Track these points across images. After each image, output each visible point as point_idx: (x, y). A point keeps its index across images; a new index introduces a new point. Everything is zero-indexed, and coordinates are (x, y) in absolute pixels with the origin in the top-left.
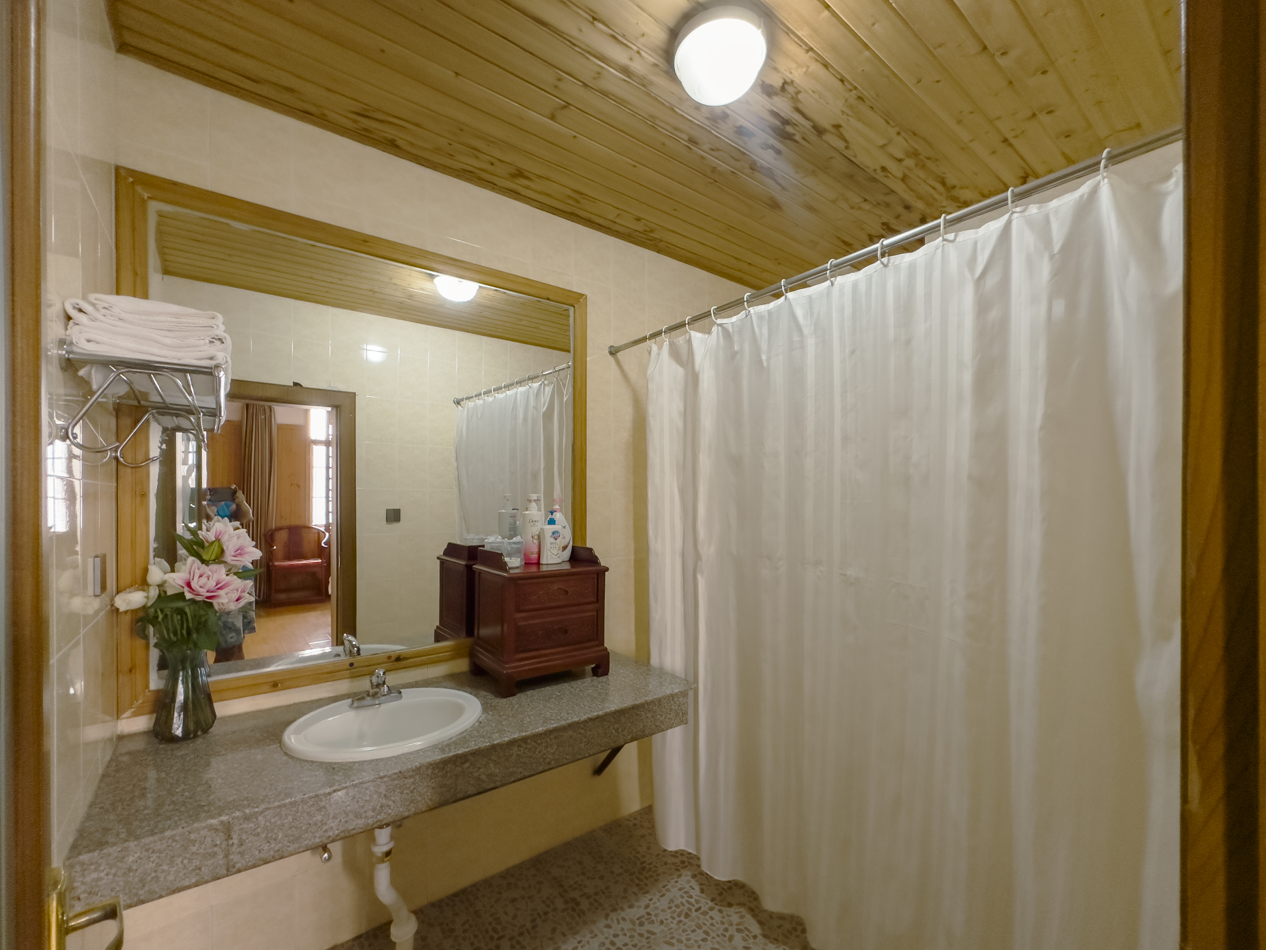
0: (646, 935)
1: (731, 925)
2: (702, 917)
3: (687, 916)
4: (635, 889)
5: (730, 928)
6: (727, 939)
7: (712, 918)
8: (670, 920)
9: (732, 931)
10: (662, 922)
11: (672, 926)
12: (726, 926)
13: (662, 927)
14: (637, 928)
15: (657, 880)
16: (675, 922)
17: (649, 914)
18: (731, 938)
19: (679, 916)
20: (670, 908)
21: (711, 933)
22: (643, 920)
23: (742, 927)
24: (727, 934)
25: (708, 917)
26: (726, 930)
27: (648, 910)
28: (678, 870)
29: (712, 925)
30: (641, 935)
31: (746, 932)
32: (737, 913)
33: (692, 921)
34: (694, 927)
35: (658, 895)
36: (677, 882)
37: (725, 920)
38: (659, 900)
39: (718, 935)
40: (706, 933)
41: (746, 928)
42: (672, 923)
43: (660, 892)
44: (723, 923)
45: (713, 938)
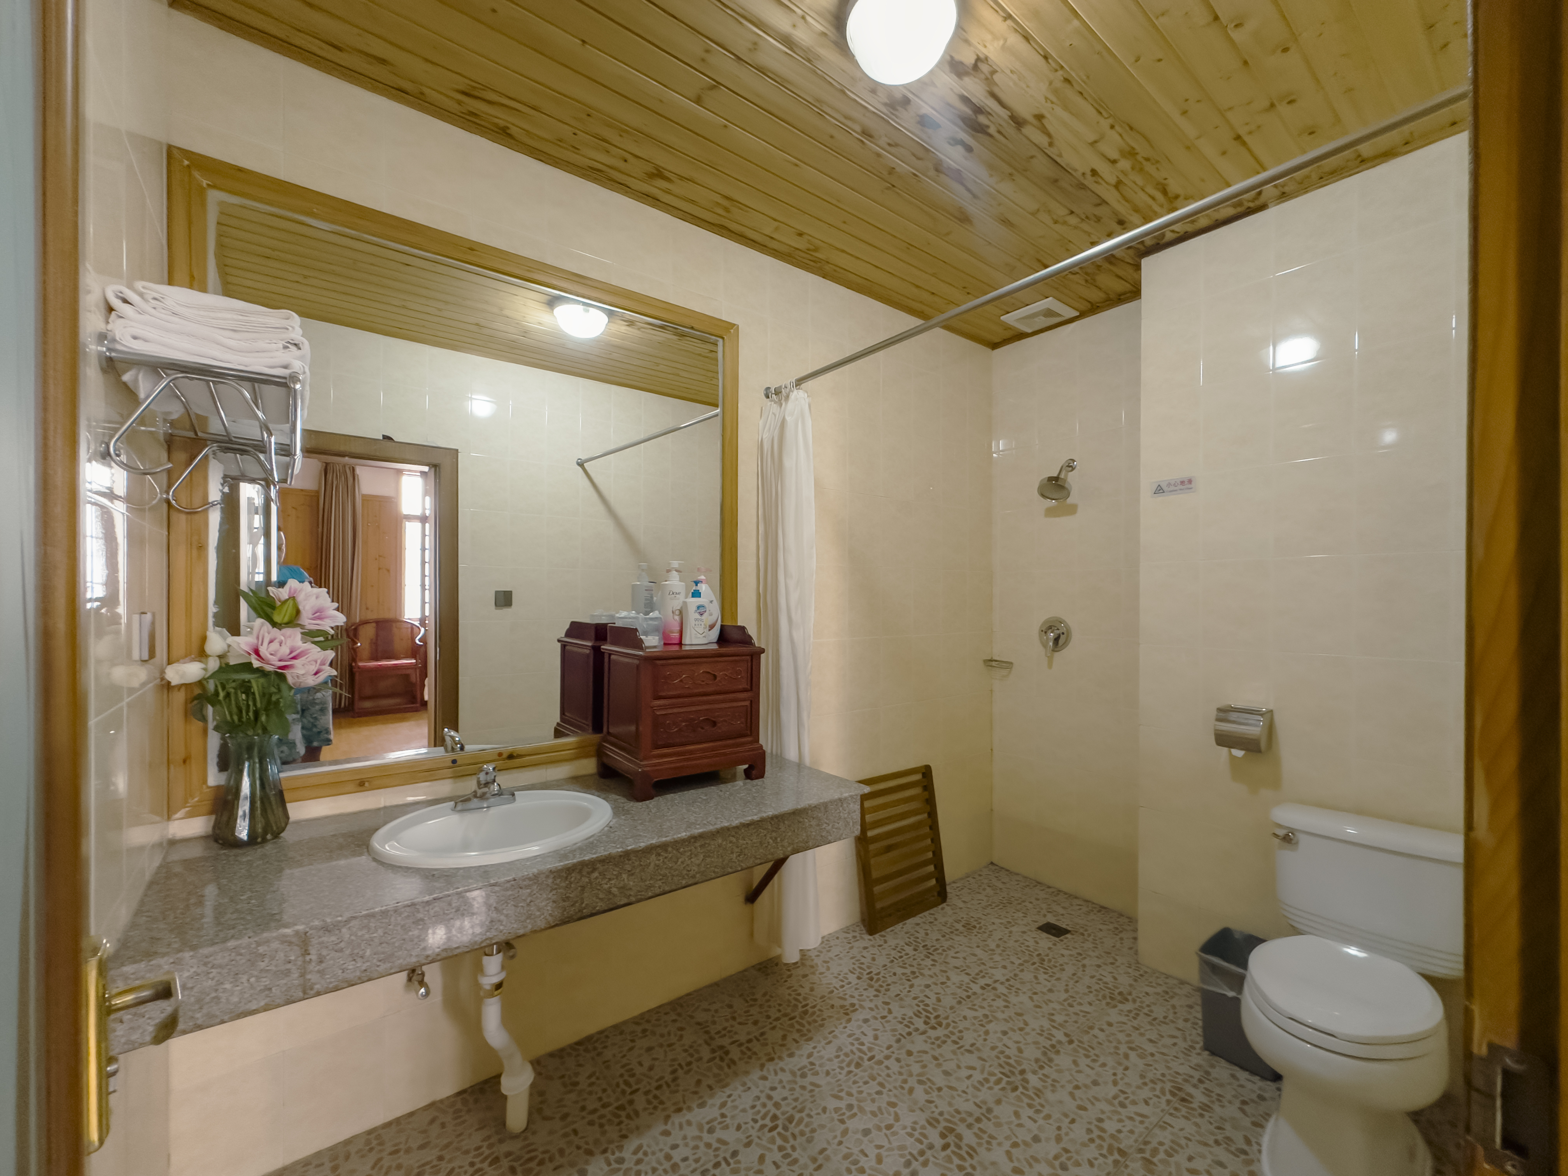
0: (810, 1087)
1: (911, 1075)
2: (876, 1067)
3: (858, 1065)
4: (796, 1036)
5: (909, 1079)
6: (906, 1091)
7: (888, 1068)
8: (838, 1070)
9: (913, 1081)
10: (828, 1073)
11: (840, 1077)
12: (905, 1077)
13: (829, 1079)
14: (798, 1079)
15: (822, 1026)
16: (844, 1072)
17: (812, 1064)
18: (911, 1091)
19: (849, 1065)
20: (838, 1057)
21: (887, 1085)
22: (805, 1070)
23: (924, 1078)
24: (907, 1086)
25: (883, 1066)
26: (905, 1081)
27: (811, 1059)
28: (847, 1014)
29: (888, 1076)
30: (803, 1088)
31: (929, 1084)
32: (917, 1062)
33: (865, 1071)
34: (867, 1079)
35: (823, 1042)
36: (845, 1027)
37: (903, 1070)
38: (824, 1048)
39: (895, 1088)
40: (881, 1085)
41: (929, 1079)
42: (840, 1073)
43: (825, 1038)
44: (900, 1074)
45: (890, 1090)
